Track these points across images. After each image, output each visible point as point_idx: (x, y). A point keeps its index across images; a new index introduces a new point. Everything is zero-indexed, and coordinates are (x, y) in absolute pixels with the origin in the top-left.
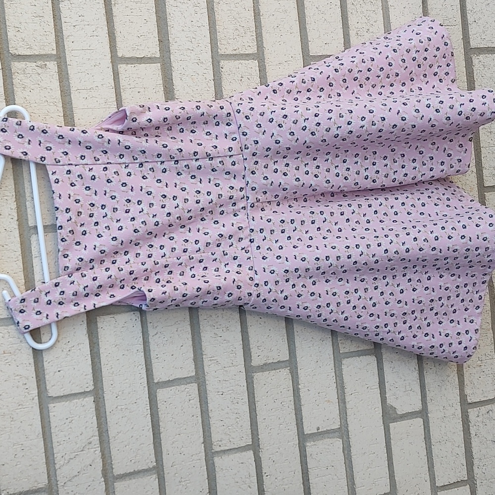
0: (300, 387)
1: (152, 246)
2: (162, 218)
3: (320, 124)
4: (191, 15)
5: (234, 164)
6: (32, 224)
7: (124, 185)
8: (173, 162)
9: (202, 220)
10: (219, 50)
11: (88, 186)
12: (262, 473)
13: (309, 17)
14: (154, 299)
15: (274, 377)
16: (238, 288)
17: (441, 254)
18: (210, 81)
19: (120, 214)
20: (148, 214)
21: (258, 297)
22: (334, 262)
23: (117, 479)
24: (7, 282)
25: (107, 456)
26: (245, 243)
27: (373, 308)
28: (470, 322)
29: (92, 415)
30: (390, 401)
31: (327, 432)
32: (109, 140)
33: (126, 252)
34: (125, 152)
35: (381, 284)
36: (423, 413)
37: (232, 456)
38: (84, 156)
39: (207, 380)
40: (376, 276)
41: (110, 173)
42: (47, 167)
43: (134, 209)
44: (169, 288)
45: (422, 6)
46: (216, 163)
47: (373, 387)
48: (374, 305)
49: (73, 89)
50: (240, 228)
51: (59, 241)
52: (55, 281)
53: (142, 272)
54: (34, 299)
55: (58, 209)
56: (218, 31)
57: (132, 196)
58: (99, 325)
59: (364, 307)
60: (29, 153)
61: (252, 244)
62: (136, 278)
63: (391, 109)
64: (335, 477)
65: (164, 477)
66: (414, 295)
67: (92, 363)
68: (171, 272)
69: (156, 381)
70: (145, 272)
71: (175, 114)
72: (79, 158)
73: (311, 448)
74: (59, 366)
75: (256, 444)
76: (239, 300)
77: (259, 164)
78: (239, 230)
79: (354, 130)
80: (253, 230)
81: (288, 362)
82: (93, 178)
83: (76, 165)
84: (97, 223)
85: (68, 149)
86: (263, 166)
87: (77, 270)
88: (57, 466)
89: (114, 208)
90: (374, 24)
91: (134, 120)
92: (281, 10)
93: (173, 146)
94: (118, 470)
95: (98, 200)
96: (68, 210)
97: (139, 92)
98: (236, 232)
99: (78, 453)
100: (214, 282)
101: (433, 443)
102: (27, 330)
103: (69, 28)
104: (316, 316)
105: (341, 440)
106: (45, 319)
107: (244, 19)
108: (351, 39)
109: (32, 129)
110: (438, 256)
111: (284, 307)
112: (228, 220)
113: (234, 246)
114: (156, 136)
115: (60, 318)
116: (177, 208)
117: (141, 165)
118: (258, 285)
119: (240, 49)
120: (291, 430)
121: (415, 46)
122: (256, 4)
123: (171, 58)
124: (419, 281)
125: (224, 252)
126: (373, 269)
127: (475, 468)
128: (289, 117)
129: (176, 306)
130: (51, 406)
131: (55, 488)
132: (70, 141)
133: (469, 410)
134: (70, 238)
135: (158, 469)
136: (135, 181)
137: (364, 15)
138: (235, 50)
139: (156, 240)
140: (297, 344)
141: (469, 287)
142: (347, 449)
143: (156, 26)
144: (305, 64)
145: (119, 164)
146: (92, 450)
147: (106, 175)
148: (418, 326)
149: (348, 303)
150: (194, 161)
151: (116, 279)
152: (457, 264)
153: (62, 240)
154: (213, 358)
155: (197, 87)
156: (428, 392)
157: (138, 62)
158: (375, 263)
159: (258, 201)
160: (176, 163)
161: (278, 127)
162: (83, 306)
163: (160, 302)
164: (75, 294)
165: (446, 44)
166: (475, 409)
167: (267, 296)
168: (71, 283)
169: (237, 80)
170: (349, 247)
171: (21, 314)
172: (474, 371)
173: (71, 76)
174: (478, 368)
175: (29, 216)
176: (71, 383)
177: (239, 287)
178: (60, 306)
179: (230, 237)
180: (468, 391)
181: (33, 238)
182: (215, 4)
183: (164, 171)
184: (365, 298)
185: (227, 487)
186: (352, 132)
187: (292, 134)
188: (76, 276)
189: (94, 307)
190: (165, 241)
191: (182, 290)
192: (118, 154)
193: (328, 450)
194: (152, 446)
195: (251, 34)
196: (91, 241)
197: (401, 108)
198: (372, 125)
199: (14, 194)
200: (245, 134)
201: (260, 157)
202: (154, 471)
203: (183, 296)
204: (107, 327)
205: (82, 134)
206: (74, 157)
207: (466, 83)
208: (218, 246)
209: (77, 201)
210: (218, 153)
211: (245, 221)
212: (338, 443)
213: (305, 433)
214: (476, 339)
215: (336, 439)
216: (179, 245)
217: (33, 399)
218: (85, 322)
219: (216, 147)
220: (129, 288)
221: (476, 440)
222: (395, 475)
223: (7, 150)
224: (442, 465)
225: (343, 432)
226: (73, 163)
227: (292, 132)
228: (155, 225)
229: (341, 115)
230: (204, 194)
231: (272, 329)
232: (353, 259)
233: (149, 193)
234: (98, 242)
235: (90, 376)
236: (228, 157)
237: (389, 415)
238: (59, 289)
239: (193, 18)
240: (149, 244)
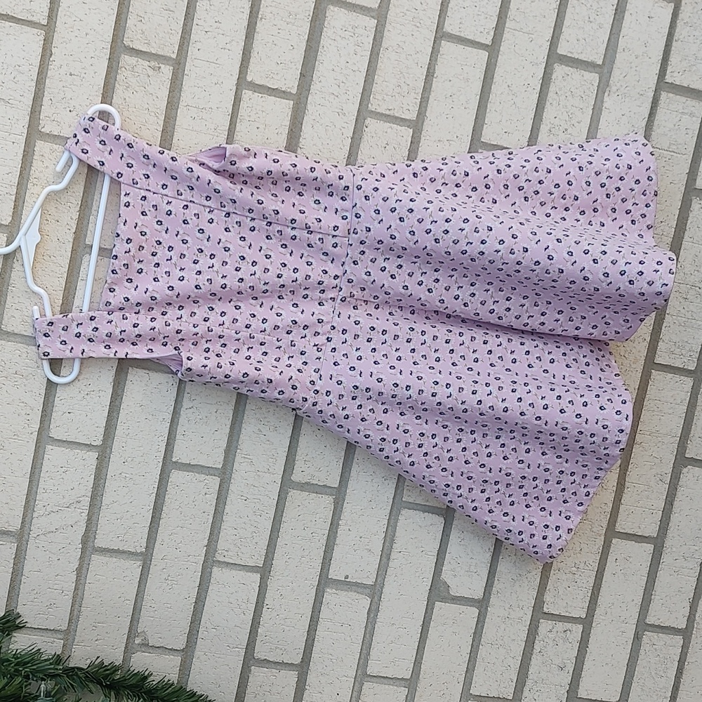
0: (340, 522)
1: (213, 309)
2: (232, 282)
3: (448, 232)
4: (349, 54)
5: (335, 245)
6: (90, 241)
7: (201, 231)
8: (265, 223)
9: (279, 297)
10: (370, 105)
11: (160, 219)
12: (263, 603)
13: (494, 95)
14: (191, 370)
15: (312, 501)
16: (292, 388)
17: (546, 427)
18: (346, 138)
19: (187, 262)
20: (217, 272)
21: (313, 405)
22: (415, 396)
23: (97, 551)
24: (41, 298)
25: (93, 522)
26: (321, 340)
27: (449, 463)
28: (566, 517)
29: (91, 473)
30: (446, 575)
31: (357, 584)
32: (199, 177)
33: (181, 306)
34: (213, 195)
35: (466, 438)
36: (482, 604)
37: (234, 572)
38: (167, 186)
39: (233, 479)
40: (463, 428)
41: (189, 214)
42: (122, 185)
43: (204, 262)
44: (212, 363)
45: (647, 119)
46: (314, 238)
47: (429, 553)
48: (451, 459)
49: (182, 104)
50: (320, 321)
51: (110, 271)
52: (91, 314)
53: (191, 335)
54: (63, 326)
55: (119, 235)
56: (375, 81)
57: (206, 247)
58: (130, 377)
59: (437, 458)
60: (106, 164)
61: (329, 343)
62: (183, 340)
63: (539, 241)
64: (349, 638)
65: (149, 568)
66: (503, 465)
67: (108, 416)
68: (226, 345)
69: (174, 460)
70: (195, 336)
71: (282, 169)
72: (160, 186)
73: (330, 595)
74: (71, 407)
75: (268, 569)
76: (290, 401)
77: (366, 255)
78: (319, 322)
79: (486, 252)
80: (334, 328)
81: (335, 490)
82: (169, 213)
83: (154, 193)
84: (158, 264)
85: (151, 172)
86: (370, 259)
87: (120, 309)
88: (35, 515)
89: (182, 254)
90: (576, 124)
91: (233, 163)
92: (461, 77)
93: (270, 204)
94: (100, 542)
95: (167, 239)
96: (129, 241)
97: (258, 128)
98: (314, 324)
99: (63, 509)
100: (267, 372)
101: (482, 642)
102: (46, 357)
103: (199, 32)
104: (378, 450)
105: (369, 600)
106: (68, 351)
107: (411, 76)
108: (539, 135)
109: (118, 138)
110: (542, 428)
111: (342, 427)
112: (310, 307)
113: (307, 338)
114: (256, 187)
115: (84, 356)
116: (253, 276)
117: (228, 214)
118: (318, 392)
119: (396, 111)
120: (313, 568)
121: (607, 170)
122: (433, 62)
123: (309, 99)
124: (514, 450)
125: (292, 341)
126: (460, 418)
127: (526, 689)
128: (415, 212)
129: (217, 385)
130: (49, 447)
131: (27, 537)
132: (155, 164)
133: (541, 621)
134: (122, 272)
135: (146, 557)
136: (216, 231)
137: (568, 110)
138: (389, 110)
139: (220, 303)
140: (353, 473)
141: (577, 478)
142: (373, 613)
143: (303, 57)
144: (472, 150)
145: (203, 206)
146: (79, 510)
147: (184, 214)
148: (499, 500)
149: (419, 447)
150: (290, 228)
151: (160, 333)
152: (565, 446)
153: (112, 271)
154: (248, 457)
155: (328, 141)
156: (496, 582)
157: (269, 93)
158: (463, 412)
159: (352, 296)
160: (269, 224)
161: (398, 220)
162: (114, 352)
163: (198, 375)
164: (109, 335)
165: (650, 179)
166: (549, 622)
167: (325, 408)
168: (108, 322)
169: (380, 147)
170: (438, 383)
171: (44, 338)
172: (564, 577)
173: (185, 88)
174: (571, 575)
175: (89, 232)
176: (78, 430)
177: (294, 388)
178: (88, 342)
179: (306, 327)
180: (548, 597)
181: (86, 258)
182: (382, 49)
183: (252, 229)
184: (442, 448)
185: (217, 604)
186: (483, 253)
187: (412, 233)
188: (117, 316)
189: (126, 356)
190: (229, 308)
191: (226, 368)
192: (205, 195)
193: (350, 606)
194: (147, 530)
195: (415, 96)
196: (145, 282)
197: (552, 244)
198: (510, 253)
199: (80, 203)
200: (358, 216)
201: (369, 248)
202: (140, 558)
203: (225, 377)
204: (137, 383)
205: (171, 161)
206: (154, 183)
207: (674, 230)
208: (287, 333)
209: (143, 234)
210: (320, 228)
211: (329, 314)
212: (365, 602)
213: (329, 577)
214: (566, 541)
215: (364, 596)
216: (243, 318)
217: (31, 433)
218: (115, 368)
219: (320, 221)
220: (172, 348)
221: (539, 658)
222: (423, 662)
223: (83, 154)
224: (485, 672)
225: (375, 592)
226: (152, 190)
227: (412, 231)
228: (222, 287)
229: (477, 229)
230: (289, 270)
231: (328, 446)
232: (437, 399)
233: (227, 249)
234: (152, 286)
235: (102, 430)
236: (331, 236)
237: (438, 592)
238: (94, 324)
239: (350, 59)
240: (210, 305)
